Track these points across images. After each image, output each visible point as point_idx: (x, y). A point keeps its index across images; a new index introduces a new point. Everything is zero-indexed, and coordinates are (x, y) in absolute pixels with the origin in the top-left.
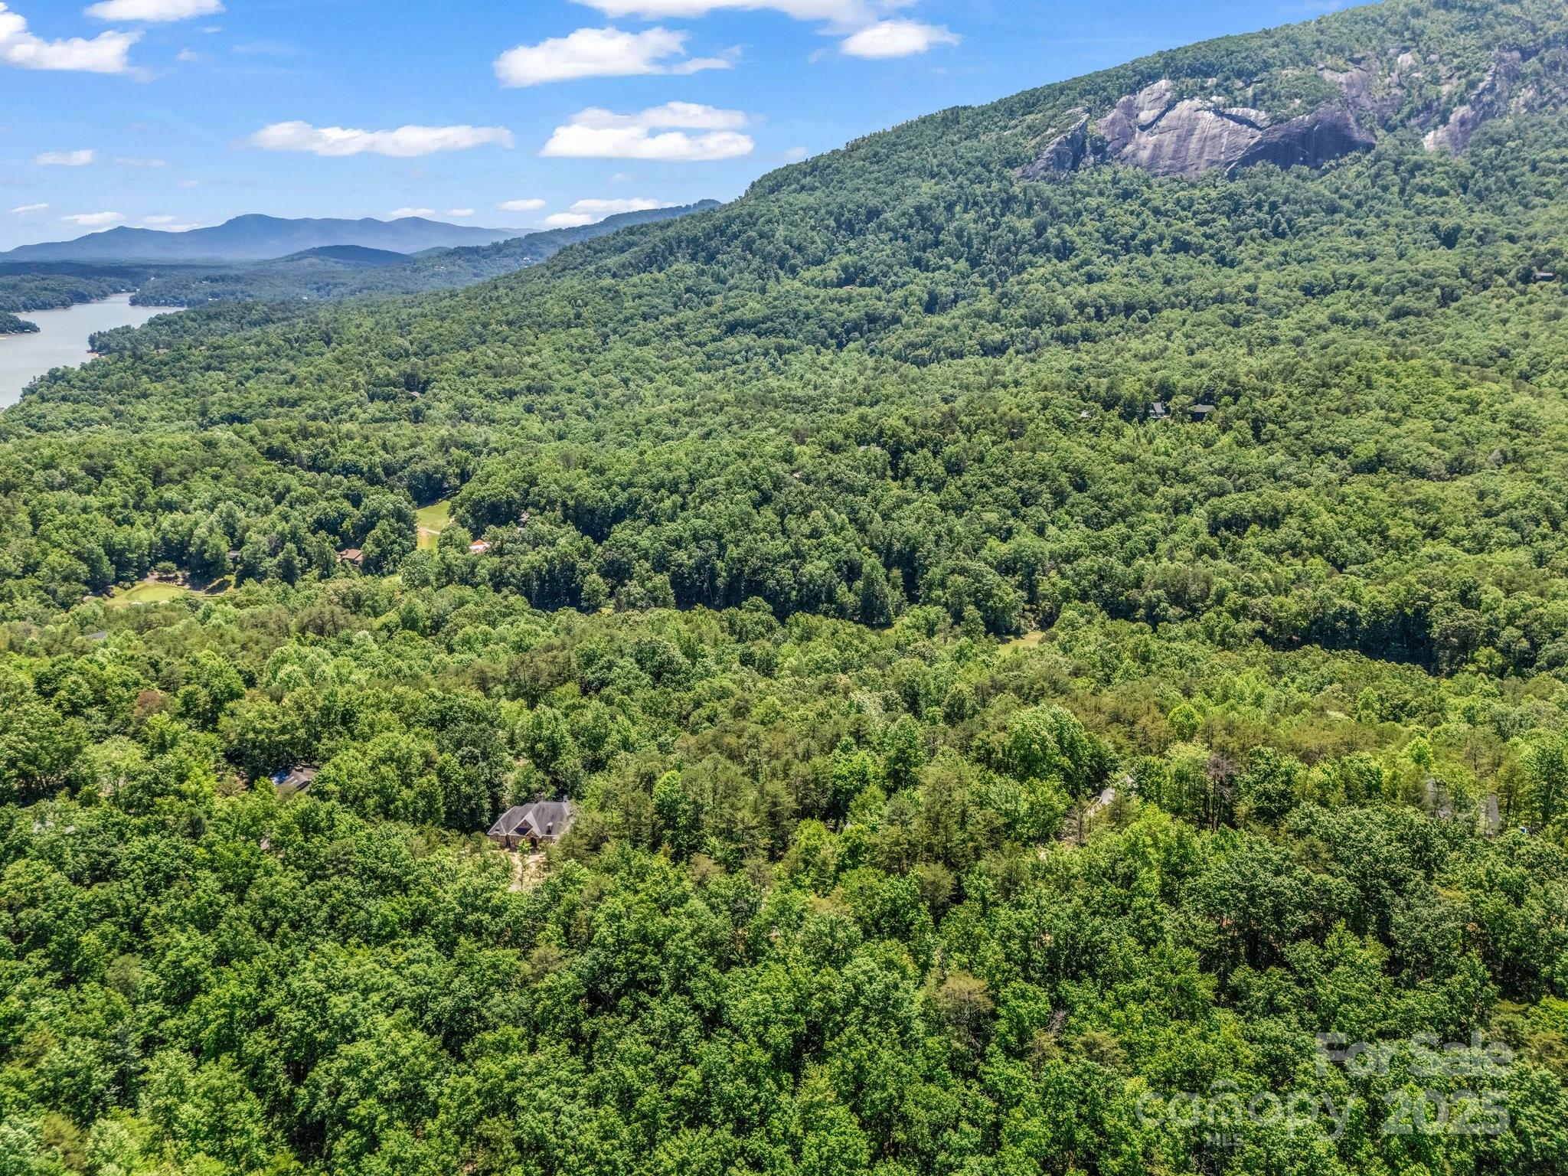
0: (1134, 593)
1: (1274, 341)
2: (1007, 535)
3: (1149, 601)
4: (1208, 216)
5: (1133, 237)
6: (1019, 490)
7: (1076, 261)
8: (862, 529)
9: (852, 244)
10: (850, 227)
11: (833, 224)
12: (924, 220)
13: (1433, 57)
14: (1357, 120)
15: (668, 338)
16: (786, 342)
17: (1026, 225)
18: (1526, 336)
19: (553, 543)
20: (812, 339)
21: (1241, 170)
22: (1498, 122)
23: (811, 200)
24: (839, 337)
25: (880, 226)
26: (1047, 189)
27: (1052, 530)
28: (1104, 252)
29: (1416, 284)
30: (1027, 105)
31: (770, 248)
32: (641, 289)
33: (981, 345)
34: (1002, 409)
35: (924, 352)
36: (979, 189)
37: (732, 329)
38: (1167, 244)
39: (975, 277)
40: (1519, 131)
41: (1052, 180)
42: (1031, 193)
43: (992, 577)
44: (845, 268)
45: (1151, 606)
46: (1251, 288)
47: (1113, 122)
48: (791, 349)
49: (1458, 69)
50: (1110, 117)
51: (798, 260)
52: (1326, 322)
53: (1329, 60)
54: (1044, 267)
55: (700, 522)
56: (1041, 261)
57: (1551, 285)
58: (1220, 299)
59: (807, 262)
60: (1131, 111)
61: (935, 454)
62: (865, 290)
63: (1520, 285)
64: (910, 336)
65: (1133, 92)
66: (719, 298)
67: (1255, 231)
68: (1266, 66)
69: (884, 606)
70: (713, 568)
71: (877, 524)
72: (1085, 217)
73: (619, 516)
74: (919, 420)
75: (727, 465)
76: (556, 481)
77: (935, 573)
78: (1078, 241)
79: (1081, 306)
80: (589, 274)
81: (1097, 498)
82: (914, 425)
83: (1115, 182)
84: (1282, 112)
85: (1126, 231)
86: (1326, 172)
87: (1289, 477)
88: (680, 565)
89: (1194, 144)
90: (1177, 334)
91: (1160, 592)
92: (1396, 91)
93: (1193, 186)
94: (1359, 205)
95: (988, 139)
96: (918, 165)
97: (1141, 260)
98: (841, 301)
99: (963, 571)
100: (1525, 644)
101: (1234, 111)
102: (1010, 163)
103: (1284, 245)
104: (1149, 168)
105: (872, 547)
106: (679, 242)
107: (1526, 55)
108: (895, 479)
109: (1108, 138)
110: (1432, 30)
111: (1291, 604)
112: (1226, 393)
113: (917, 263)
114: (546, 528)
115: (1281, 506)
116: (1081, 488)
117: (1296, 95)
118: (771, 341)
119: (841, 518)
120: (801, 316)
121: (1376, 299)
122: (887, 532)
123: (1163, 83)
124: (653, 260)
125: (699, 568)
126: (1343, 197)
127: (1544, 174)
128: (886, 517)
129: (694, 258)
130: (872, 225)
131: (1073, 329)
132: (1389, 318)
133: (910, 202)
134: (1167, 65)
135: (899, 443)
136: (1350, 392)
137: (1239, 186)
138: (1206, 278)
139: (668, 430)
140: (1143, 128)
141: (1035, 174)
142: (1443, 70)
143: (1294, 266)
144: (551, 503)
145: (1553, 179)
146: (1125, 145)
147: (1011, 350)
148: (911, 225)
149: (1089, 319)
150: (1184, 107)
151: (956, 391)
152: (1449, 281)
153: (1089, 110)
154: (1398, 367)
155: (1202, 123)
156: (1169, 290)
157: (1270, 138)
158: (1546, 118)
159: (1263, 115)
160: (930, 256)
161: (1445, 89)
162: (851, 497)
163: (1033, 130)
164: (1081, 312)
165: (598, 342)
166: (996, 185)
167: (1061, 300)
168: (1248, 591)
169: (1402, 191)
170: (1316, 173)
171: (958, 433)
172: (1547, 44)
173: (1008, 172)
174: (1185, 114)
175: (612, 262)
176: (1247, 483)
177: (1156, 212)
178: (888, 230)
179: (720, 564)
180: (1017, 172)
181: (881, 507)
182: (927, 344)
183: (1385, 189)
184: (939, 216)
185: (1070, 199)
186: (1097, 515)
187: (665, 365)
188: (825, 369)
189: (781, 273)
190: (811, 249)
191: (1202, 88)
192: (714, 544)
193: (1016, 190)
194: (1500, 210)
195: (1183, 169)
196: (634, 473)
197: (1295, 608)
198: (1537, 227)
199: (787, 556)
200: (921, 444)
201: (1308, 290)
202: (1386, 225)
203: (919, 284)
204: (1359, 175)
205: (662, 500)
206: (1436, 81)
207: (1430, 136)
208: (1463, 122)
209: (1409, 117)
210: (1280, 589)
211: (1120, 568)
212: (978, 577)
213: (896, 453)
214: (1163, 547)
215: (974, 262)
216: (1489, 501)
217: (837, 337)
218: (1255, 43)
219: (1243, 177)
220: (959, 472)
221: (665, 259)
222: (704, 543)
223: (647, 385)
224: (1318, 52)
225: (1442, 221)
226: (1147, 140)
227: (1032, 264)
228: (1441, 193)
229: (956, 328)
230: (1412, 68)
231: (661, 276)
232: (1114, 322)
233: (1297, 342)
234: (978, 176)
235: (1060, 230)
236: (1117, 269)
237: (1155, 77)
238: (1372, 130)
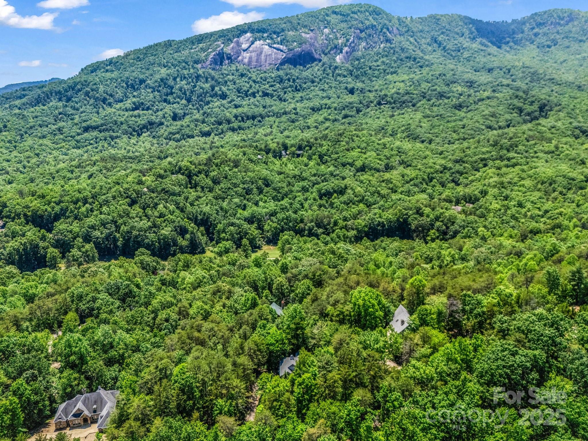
0: (302, 225)
1: (309, 127)
2: (244, 208)
3: (309, 227)
4: (272, 83)
5: (248, 91)
6: (244, 189)
7: (229, 100)
8: (182, 210)
9: (135, 94)
10: (133, 87)
11: (125, 85)
12: (165, 84)
13: (335, 30)
14: (315, 50)
15: (55, 135)
16: (114, 134)
17: (207, 86)
18: (387, 122)
19: (23, 235)
20: (125, 133)
21: (280, 67)
22: (357, 53)
23: (113, 75)
24: (138, 131)
25: (146, 86)
26: (213, 73)
27: (261, 204)
28: (239, 97)
29: (347, 107)
30: (199, 40)
31: (97, 95)
32: (36, 114)
33: (200, 132)
34: (229, 156)
35: (178, 136)
36: (186, 72)
37: (86, 129)
38: (260, 93)
39: (190, 106)
40: (364, 57)
41: (213, 69)
42: (206, 74)
43: (246, 226)
44: (134, 103)
45: (310, 230)
46: (295, 109)
47: (233, 48)
48: (117, 137)
49: (343, 35)
50: (231, 46)
51: (111, 100)
52: (324, 120)
53: (303, 30)
54: (217, 103)
55: (103, 216)
56: (215, 100)
57: (387, 106)
58: (285, 113)
59: (116, 101)
60: (238, 44)
61: (207, 176)
62: (145, 112)
63: (378, 107)
64: (170, 130)
65: (238, 37)
66: (77, 116)
67: (289, 89)
68: (283, 30)
69: (200, 243)
70: (115, 237)
71: (189, 208)
72: (228, 83)
73: (57, 217)
74: (197, 162)
75: (110, 188)
76: (18, 204)
77: (220, 226)
78: (228, 93)
79: (236, 117)
80: (6, 108)
81: (274, 189)
82: (195, 164)
83: (237, 70)
84: (291, 47)
85: (245, 88)
86: (308, 69)
87: (338, 175)
88: (98, 238)
89: (263, 57)
90: (274, 126)
91: (313, 224)
92: (325, 41)
93: (265, 72)
94: (321, 80)
95: (186, 52)
96: (158, 62)
97: (252, 100)
98: (135, 117)
99: (232, 224)
100: (444, 227)
101: (275, 46)
102: (197, 62)
103: (300, 94)
104: (249, 65)
105: (188, 218)
106: (51, 94)
107: (362, 31)
108: (191, 188)
109: (232, 54)
110: (333, 21)
111: (361, 222)
112: (306, 146)
113: (165, 101)
114: (18, 228)
115: (343, 186)
116: (267, 185)
117: (295, 41)
118: (107, 134)
119: (172, 207)
120: (119, 123)
121: (336, 112)
122: (194, 211)
123: (249, 35)
124: (38, 101)
125: (107, 238)
126: (315, 77)
127: (374, 70)
128: (192, 204)
129: (60, 100)
130: (143, 86)
131: (235, 125)
132: (343, 118)
133: (157, 77)
134: (249, 28)
135: (190, 172)
136: (347, 143)
137: (281, 73)
138: (277, 106)
139: (69, 175)
140: (244, 51)
141: (207, 67)
142: (338, 35)
143: (305, 101)
144: (18, 215)
145: (376, 72)
146: (238, 57)
147: (213, 134)
148: (160, 86)
149: (240, 122)
150: (258, 43)
151: (200, 151)
152: (357, 105)
153: (223, 43)
154: (360, 134)
155: (265, 50)
156: (266, 110)
157: (288, 56)
158: (370, 52)
159: (285, 48)
160: (170, 98)
161: (340, 41)
162: (175, 197)
163: (203, 50)
164: (237, 119)
165: (18, 138)
166: (192, 71)
167: (228, 114)
168: (345, 219)
169: (333, 76)
170: (305, 69)
171: (214, 167)
172: (367, 28)
173: (196, 66)
174: (258, 46)
175: (18, 102)
176: (325, 179)
177: (254, 81)
178: (150, 88)
179: (118, 235)
180: (199, 66)
181: (189, 201)
182: (178, 133)
183: (328, 75)
184: (171, 82)
185: (221, 76)
186: (276, 196)
187: (56, 146)
188: (135, 145)
189: (105, 106)
190: (117, 96)
191: (263, 37)
192: (113, 226)
193: (200, 72)
194: (363, 82)
195: (261, 66)
196: (61, 196)
197: (363, 224)
198: (376, 87)
199: (150, 228)
200: (200, 172)
201: (313, 109)
202: (331, 87)
203: (168, 109)
204: (318, 70)
205: (79, 208)
206: (337, 38)
207: (338, 57)
208: (347, 53)
209: (331, 50)
210: (355, 217)
211: (294, 216)
212: (239, 226)
213: (190, 176)
214: (306, 205)
215: (189, 100)
216: (406, 178)
217: (136, 131)
218: (278, 22)
219: (282, 69)
220: (219, 183)
221: (45, 101)
222: (108, 226)
223: (49, 156)
224: (299, 27)
225: (348, 86)
226: (246, 55)
227: (212, 101)
228: (345, 76)
229: (188, 126)
230: (329, 34)
231: (45, 108)
232: (249, 123)
233: (316, 127)
234: (184, 67)
235: (221, 88)
236: (244, 103)
237: (246, 32)
238: (320, 54)
